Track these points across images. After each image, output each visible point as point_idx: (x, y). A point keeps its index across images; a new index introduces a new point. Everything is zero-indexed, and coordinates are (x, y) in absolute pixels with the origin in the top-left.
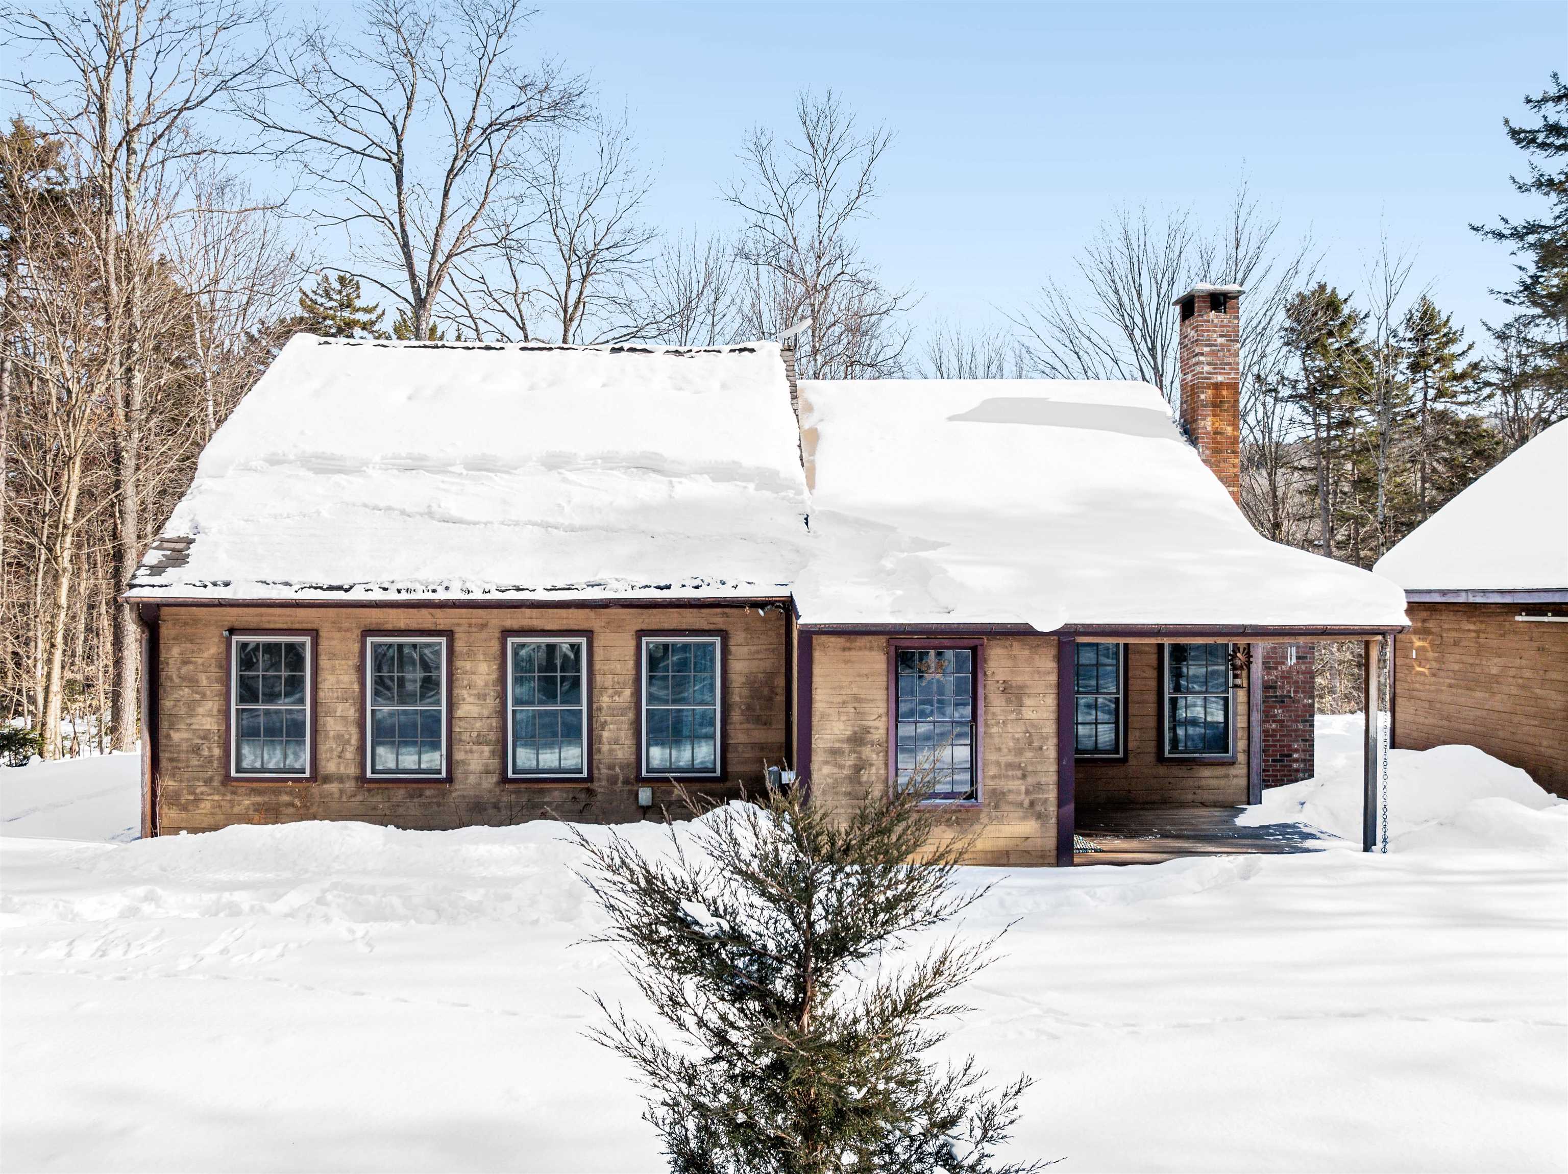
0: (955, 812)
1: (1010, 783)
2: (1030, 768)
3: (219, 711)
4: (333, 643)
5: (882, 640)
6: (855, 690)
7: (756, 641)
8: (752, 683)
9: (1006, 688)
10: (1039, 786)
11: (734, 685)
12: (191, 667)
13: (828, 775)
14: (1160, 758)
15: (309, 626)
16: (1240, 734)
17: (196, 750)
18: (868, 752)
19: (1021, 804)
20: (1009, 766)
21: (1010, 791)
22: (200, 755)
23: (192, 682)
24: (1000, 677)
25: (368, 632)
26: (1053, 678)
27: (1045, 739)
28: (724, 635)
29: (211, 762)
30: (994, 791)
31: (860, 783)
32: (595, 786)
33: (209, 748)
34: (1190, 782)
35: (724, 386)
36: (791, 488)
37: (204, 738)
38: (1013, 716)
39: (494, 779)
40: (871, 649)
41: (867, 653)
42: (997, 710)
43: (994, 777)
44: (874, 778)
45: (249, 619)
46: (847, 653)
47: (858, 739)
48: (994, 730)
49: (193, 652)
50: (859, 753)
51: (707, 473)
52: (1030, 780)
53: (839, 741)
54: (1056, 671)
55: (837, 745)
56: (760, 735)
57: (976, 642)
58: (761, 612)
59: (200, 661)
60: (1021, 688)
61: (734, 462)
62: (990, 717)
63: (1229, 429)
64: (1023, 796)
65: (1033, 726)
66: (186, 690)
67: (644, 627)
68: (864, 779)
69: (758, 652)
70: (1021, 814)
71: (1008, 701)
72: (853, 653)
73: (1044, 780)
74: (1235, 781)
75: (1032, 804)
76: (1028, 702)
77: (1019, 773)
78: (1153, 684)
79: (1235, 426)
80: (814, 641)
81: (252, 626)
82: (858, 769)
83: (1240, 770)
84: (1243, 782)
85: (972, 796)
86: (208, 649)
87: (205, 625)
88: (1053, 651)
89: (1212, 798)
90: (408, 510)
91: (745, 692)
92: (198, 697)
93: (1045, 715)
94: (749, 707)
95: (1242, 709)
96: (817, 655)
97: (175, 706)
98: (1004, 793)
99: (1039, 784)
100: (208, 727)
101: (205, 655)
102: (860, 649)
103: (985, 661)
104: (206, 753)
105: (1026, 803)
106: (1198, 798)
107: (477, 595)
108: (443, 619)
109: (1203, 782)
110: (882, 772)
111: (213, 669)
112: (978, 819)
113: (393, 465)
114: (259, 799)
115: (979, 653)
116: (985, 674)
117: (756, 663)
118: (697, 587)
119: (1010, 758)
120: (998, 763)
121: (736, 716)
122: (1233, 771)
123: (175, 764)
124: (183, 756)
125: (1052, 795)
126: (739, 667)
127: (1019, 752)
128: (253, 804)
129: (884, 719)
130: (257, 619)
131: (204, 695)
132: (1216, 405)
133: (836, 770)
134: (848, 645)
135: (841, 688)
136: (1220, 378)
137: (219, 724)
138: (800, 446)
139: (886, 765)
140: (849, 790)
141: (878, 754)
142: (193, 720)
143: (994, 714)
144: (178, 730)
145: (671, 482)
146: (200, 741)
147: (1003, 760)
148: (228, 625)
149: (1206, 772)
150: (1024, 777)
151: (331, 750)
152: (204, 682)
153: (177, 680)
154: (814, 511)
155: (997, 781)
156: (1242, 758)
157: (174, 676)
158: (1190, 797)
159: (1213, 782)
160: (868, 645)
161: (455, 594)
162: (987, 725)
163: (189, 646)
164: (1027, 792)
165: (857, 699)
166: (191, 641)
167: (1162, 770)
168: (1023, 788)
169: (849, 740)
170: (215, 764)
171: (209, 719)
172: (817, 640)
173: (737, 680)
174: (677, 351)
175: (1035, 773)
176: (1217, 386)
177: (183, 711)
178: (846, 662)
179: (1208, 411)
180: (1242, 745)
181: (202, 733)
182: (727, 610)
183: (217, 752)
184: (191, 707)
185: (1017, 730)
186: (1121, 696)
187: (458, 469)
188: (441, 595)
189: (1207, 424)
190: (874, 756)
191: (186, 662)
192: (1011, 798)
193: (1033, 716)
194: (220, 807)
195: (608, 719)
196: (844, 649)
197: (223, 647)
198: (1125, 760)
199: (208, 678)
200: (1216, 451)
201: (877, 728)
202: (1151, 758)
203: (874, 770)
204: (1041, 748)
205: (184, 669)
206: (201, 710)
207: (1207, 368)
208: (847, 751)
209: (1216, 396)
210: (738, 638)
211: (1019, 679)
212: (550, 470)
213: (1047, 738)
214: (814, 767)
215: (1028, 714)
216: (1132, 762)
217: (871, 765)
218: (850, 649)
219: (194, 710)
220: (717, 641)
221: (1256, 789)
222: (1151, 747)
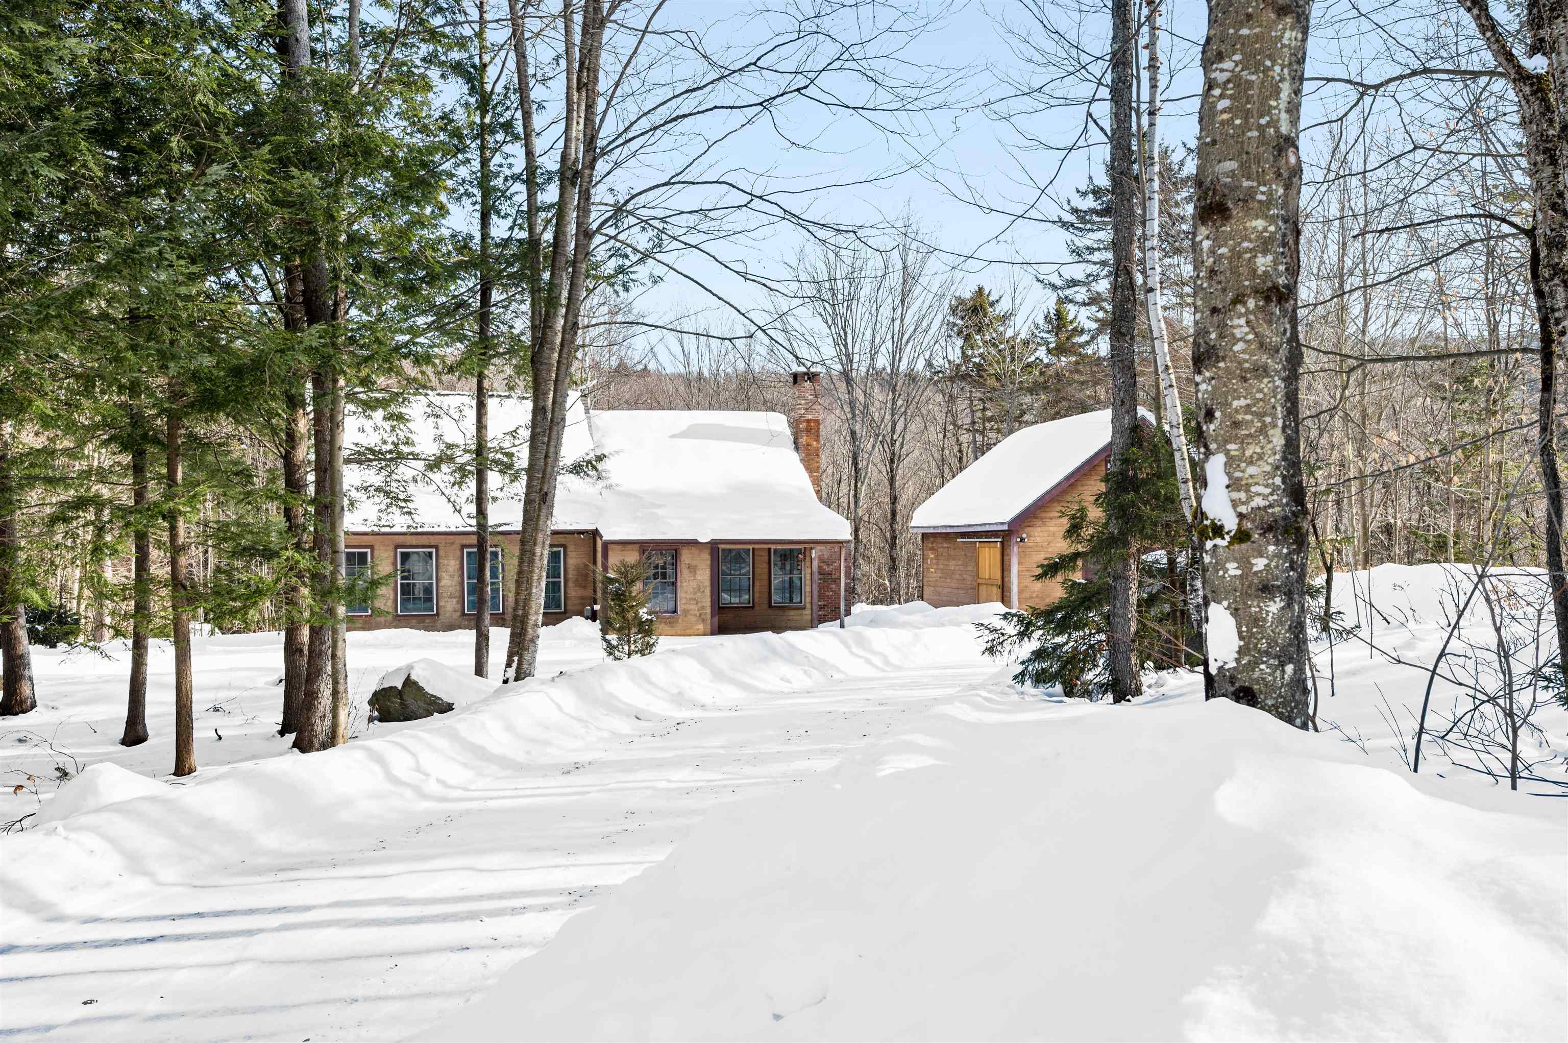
0: (668, 618)
1: (691, 606)
2: (699, 600)
4: (381, 551)
5: (637, 546)
7: (580, 549)
8: (577, 569)
9: (689, 567)
10: (703, 608)
14: (770, 606)
15: (369, 544)
16: (807, 594)
19: (696, 615)
20: (691, 599)
21: (691, 609)
24: (687, 562)
25: (397, 547)
26: (709, 562)
27: (705, 587)
28: (565, 547)
30: (684, 610)
32: (506, 617)
34: (783, 617)
38: (692, 578)
39: (459, 614)
40: (632, 550)
41: (631, 552)
42: (686, 576)
46: (622, 552)
48: (684, 584)
52: (700, 604)
54: (710, 559)
56: (580, 592)
57: (677, 547)
58: (582, 537)
60: (695, 566)
62: (682, 578)
63: (815, 443)
64: (697, 611)
65: (701, 582)
69: (580, 554)
70: (696, 618)
71: (690, 572)
72: (624, 553)
73: (705, 604)
74: (806, 617)
75: (700, 614)
76: (698, 572)
77: (695, 602)
78: (766, 570)
79: (818, 442)
83: (808, 612)
84: (809, 617)
85: (675, 611)
88: (708, 551)
89: (793, 624)
91: (575, 573)
93: (706, 577)
94: (577, 580)
95: (808, 582)
96: (610, 553)
102: (627, 550)
105: (698, 614)
106: (787, 624)
107: (453, 529)
108: (433, 540)
109: (789, 617)
112: (678, 621)
115: (678, 551)
116: (681, 561)
117: (580, 559)
119: (691, 596)
120: (686, 598)
121: (570, 584)
122: (804, 612)
125: (708, 611)
126: (571, 562)
127: (695, 593)
132: (808, 430)
134: (623, 548)
136: (810, 417)
143: (684, 577)
147: (688, 597)
149: (792, 613)
150: (697, 603)
155: (685, 605)
156: (808, 606)
158: (784, 624)
159: (794, 617)
160: (631, 548)
161: (443, 529)
162: (681, 582)
164: (698, 609)
167: (770, 612)
168: (696, 608)
172: (610, 547)
173: (571, 568)
175: (701, 602)
176: (810, 421)
178: (622, 555)
179: (804, 433)
180: (808, 599)
182: (566, 536)
185: (694, 584)
186: (751, 577)
188: (436, 529)
189: (803, 440)
193: (701, 578)
196: (621, 550)
198: (753, 607)
202: (766, 606)
204: (704, 591)
207: (803, 411)
209: (808, 426)
210: (570, 548)
211: (694, 563)
215: (699, 577)
216: (757, 608)
218: (623, 550)
220: (562, 549)
221: (816, 621)
222: (766, 601)
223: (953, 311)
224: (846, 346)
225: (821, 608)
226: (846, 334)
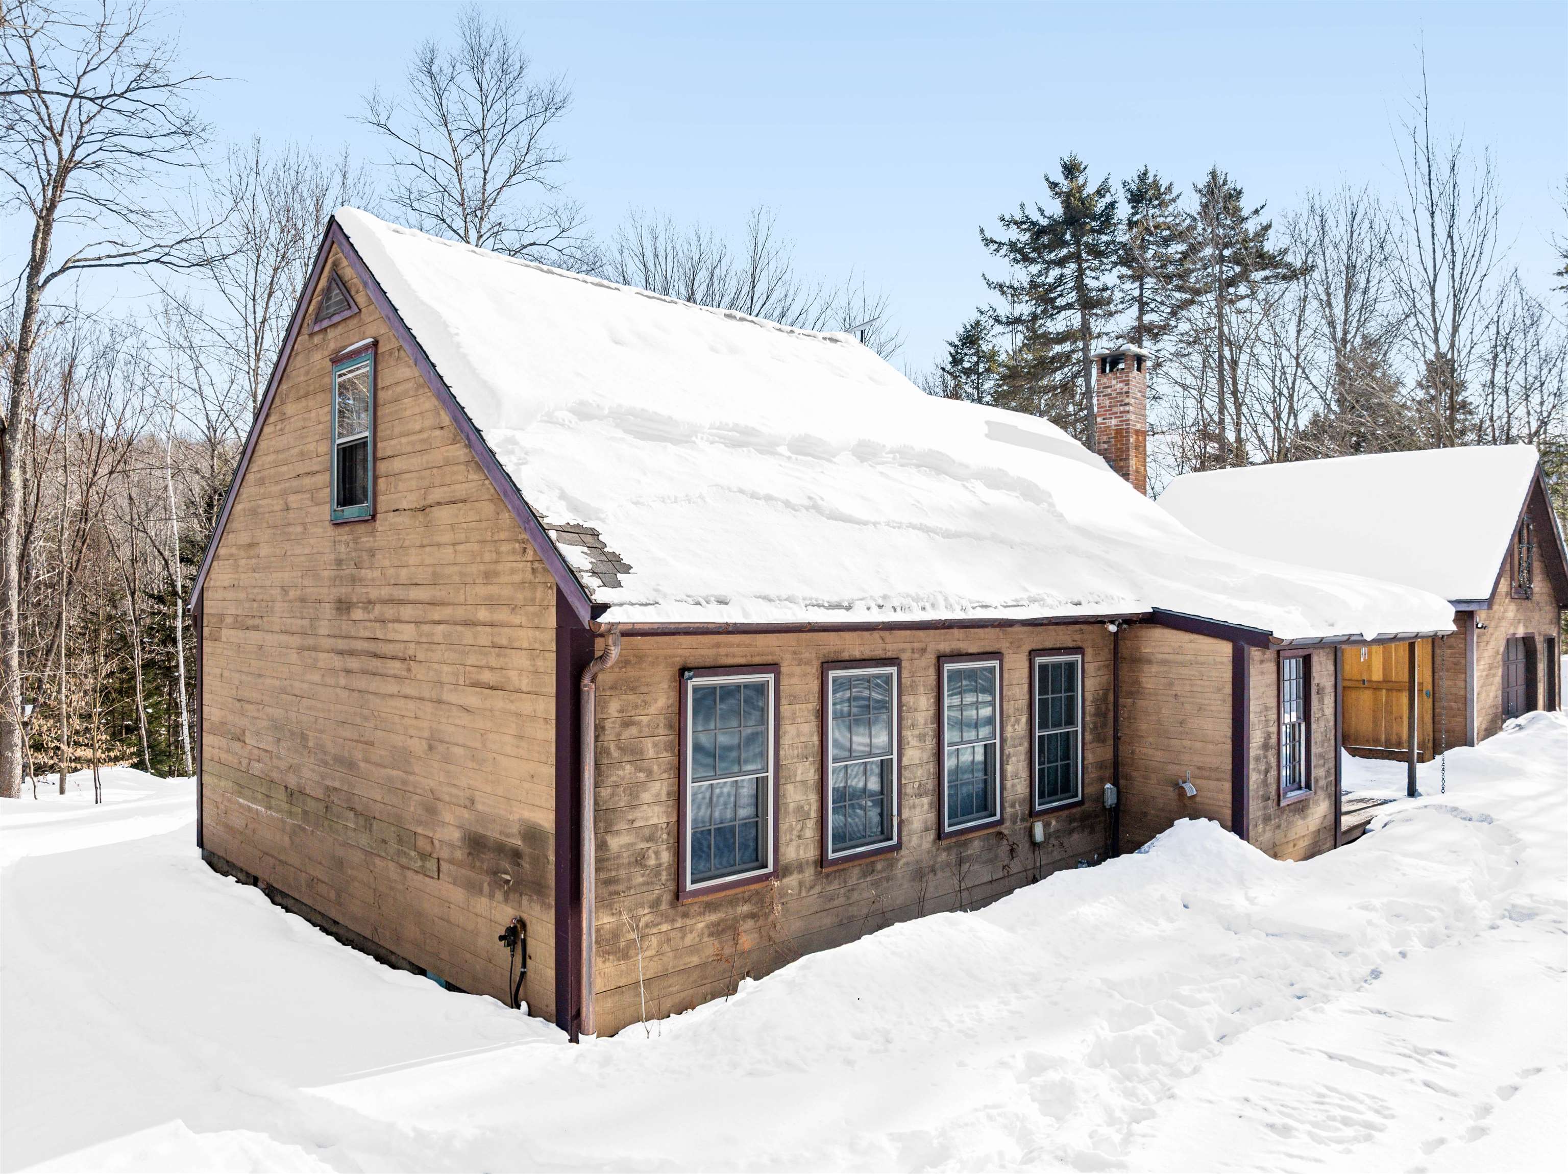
3: (668, 794)
4: (794, 681)
5: (1275, 651)
8: (1096, 700)
9: (1319, 690)
11: (1088, 703)
12: (633, 731)
15: (769, 659)
17: (640, 860)
20: (1320, 757)
22: (644, 867)
23: (634, 753)
25: (828, 664)
26: (1332, 679)
28: (1082, 652)
29: (658, 874)
32: (1003, 828)
33: (657, 853)
37: (650, 839)
38: (1320, 713)
39: (931, 835)
40: (1271, 660)
41: (1269, 664)
45: (704, 652)
49: (636, 707)
56: (1099, 753)
58: (1113, 628)
59: (645, 719)
62: (1313, 716)
66: (628, 767)
67: (1034, 646)
71: (1320, 701)
81: (709, 662)
85: (1307, 785)
86: (656, 700)
87: (653, 664)
90: (794, 500)
91: (1093, 709)
92: (642, 776)
93: (1331, 711)
94: (1095, 726)
97: (613, 795)
98: (1319, 780)
100: (654, 821)
101: (653, 710)
102: (1267, 660)
103: (1313, 669)
104: (652, 862)
108: (892, 645)
111: (661, 731)
114: (713, 917)
117: (1099, 680)
121: (1087, 736)
123: (613, 888)
124: (623, 873)
126: (1089, 685)
127: (1323, 744)
128: (707, 927)
129: (1276, 724)
130: (712, 652)
131: (649, 773)
137: (668, 817)
142: (637, 814)
143: (1315, 712)
144: (618, 832)
146: (644, 845)
148: (679, 662)
151: (791, 829)
152: (651, 752)
153: (615, 753)
157: (612, 747)
163: (631, 697)
165: (1266, 708)
166: (633, 690)
170: (664, 877)
171: (657, 809)
173: (1088, 700)
177: (623, 800)
181: (647, 832)
182: (1082, 626)
183: (666, 857)
184: (634, 790)
187: (783, 450)
188: (930, 614)
191: (627, 724)
192: (1321, 783)
194: (669, 940)
195: (1011, 750)
197: (674, 695)
199: (655, 745)
205: (626, 734)
206: (646, 797)
210: (1088, 655)
211: (1322, 681)
213: (1332, 730)
219: (637, 797)
220: (1079, 658)
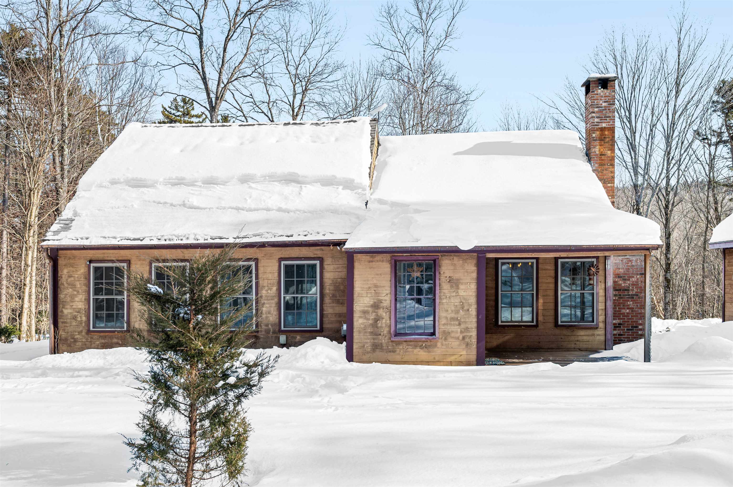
0: (424, 342)
1: (452, 327)
2: (462, 320)
3: (85, 299)
4: (137, 266)
5: (388, 256)
6: (375, 282)
7: (337, 263)
8: (334, 283)
9: (450, 280)
11: (326, 284)
12: (72, 279)
13: (361, 324)
14: (556, 325)
15: (126, 258)
16: (600, 312)
17: (75, 318)
18: (381, 312)
19: (458, 338)
20: (452, 319)
21: (452, 332)
22: (76, 320)
23: (73, 286)
24: (448, 274)
25: (152, 260)
26: (475, 275)
27: (470, 305)
28: (321, 260)
29: (81, 323)
30: (444, 332)
31: (377, 327)
32: (260, 335)
33: (81, 317)
34: (573, 338)
35: (337, 140)
36: (360, 188)
37: (78, 312)
38: (454, 294)
40: (383, 261)
41: (380, 263)
42: (446, 291)
43: (444, 324)
44: (384, 325)
45: (98, 255)
46: (371, 264)
47: (376, 306)
48: (444, 301)
49: (73, 272)
50: (377, 312)
51: (319, 182)
52: (463, 326)
53: (368, 307)
54: (476, 271)
55: (366, 309)
56: (339, 309)
57: (436, 257)
58: (338, 248)
59: (76, 276)
60: (458, 280)
61: (333, 176)
62: (442, 295)
63: (609, 152)
64: (459, 334)
65: (464, 299)
66: (70, 289)
67: (283, 256)
68: (379, 325)
69: (338, 268)
70: (458, 343)
71: (452, 287)
72: (374, 263)
73: (469, 326)
74: (598, 338)
75: (464, 338)
76: (461, 287)
77: (457, 323)
78: (552, 286)
79: (613, 150)
80: (355, 258)
81: (100, 258)
82: (376, 320)
83: (601, 332)
84: (603, 338)
85: (433, 334)
86: (80, 270)
87: (79, 259)
88: (475, 261)
89: (585, 346)
90: (174, 203)
91: (332, 288)
92: (75, 293)
93: (471, 294)
94: (334, 296)
95: (602, 299)
96: (356, 264)
97: (65, 297)
98: (449, 333)
99: (467, 328)
100: (80, 307)
101: (79, 273)
102: (377, 261)
103: (440, 266)
104: (79, 319)
105: (461, 338)
106: (577, 346)
107: (201, 241)
108: (188, 254)
109: (580, 338)
110: (388, 322)
111: (82, 279)
112: (436, 346)
113: (169, 183)
114: (103, 341)
115: (437, 262)
116: (440, 273)
117: (337, 273)
118: (305, 236)
119: (453, 315)
120: (446, 318)
121: (327, 300)
122: (597, 332)
123: (65, 325)
124: (68, 321)
125: (474, 333)
126: (329, 276)
127: (457, 312)
128: (101, 343)
129: (389, 295)
130: (102, 255)
131: (78, 292)
132: (602, 139)
133: (365, 321)
134: (371, 259)
135: (368, 280)
136: (604, 125)
137: (85, 306)
138: (370, 168)
139: (390, 318)
140: (372, 330)
141: (386, 313)
142: (74, 304)
143: (444, 293)
144: (67, 308)
145: (301, 187)
146: (76, 314)
147: (449, 316)
148: (89, 259)
149: (582, 333)
150: (460, 324)
151: (136, 318)
152: (78, 286)
153: (66, 285)
154: (371, 199)
155: (446, 326)
156: (601, 325)
157: (65, 283)
158: (573, 346)
159: (585, 338)
160: (381, 259)
161: (191, 241)
162: (440, 298)
163: (71, 269)
164: (461, 332)
165: (376, 286)
166: (72, 267)
167: (557, 331)
168: (459, 330)
169: (372, 306)
170: (83, 325)
171: (81, 303)
172: (357, 257)
173: (328, 282)
174: (317, 123)
175: (465, 322)
176: (602, 130)
177: (68, 299)
178: (371, 268)
179: (597, 143)
180: (601, 318)
181: (77, 310)
182: (322, 247)
183: (84, 319)
184: (72, 297)
185: (456, 301)
186: (535, 292)
187: (199, 184)
188: (185, 242)
189: (597, 150)
190: (384, 314)
191: (70, 277)
192: (453, 335)
193: (464, 294)
194: (86, 345)
195: (266, 302)
196: (369, 262)
197: (87, 269)
198: (536, 326)
199: (80, 284)
200: (601, 165)
201: (386, 300)
202: (552, 325)
203: (384, 321)
204: (468, 310)
205: (70, 280)
206: (77, 299)
207: (596, 120)
208: (371, 312)
209: (602, 135)
210: (328, 262)
211: (456, 276)
212: (242, 183)
213: (471, 305)
214: (355, 319)
215: (462, 293)
216: (541, 327)
217: (383, 318)
218: (372, 261)
219: (74, 299)
220: (318, 262)
221: (610, 343)
222: (551, 319)
223: (718, 91)
224: (630, 122)
225: (616, 327)
226: (630, 114)
